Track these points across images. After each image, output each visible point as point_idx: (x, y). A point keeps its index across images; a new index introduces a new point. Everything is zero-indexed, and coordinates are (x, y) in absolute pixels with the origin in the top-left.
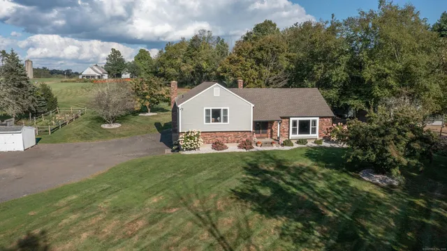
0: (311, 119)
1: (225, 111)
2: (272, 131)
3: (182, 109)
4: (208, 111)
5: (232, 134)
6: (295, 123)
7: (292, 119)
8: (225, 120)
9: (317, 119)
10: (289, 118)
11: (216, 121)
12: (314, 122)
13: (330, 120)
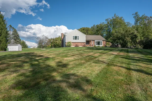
0: (100, 41)
1: (78, 37)
2: (90, 44)
3: (66, 36)
4: (73, 36)
5: (80, 43)
6: (96, 42)
7: (95, 41)
8: (78, 39)
9: (102, 41)
10: (94, 41)
11: (76, 39)
12: (101, 42)
13: (105, 41)
